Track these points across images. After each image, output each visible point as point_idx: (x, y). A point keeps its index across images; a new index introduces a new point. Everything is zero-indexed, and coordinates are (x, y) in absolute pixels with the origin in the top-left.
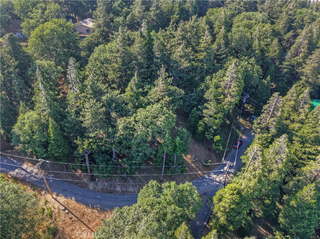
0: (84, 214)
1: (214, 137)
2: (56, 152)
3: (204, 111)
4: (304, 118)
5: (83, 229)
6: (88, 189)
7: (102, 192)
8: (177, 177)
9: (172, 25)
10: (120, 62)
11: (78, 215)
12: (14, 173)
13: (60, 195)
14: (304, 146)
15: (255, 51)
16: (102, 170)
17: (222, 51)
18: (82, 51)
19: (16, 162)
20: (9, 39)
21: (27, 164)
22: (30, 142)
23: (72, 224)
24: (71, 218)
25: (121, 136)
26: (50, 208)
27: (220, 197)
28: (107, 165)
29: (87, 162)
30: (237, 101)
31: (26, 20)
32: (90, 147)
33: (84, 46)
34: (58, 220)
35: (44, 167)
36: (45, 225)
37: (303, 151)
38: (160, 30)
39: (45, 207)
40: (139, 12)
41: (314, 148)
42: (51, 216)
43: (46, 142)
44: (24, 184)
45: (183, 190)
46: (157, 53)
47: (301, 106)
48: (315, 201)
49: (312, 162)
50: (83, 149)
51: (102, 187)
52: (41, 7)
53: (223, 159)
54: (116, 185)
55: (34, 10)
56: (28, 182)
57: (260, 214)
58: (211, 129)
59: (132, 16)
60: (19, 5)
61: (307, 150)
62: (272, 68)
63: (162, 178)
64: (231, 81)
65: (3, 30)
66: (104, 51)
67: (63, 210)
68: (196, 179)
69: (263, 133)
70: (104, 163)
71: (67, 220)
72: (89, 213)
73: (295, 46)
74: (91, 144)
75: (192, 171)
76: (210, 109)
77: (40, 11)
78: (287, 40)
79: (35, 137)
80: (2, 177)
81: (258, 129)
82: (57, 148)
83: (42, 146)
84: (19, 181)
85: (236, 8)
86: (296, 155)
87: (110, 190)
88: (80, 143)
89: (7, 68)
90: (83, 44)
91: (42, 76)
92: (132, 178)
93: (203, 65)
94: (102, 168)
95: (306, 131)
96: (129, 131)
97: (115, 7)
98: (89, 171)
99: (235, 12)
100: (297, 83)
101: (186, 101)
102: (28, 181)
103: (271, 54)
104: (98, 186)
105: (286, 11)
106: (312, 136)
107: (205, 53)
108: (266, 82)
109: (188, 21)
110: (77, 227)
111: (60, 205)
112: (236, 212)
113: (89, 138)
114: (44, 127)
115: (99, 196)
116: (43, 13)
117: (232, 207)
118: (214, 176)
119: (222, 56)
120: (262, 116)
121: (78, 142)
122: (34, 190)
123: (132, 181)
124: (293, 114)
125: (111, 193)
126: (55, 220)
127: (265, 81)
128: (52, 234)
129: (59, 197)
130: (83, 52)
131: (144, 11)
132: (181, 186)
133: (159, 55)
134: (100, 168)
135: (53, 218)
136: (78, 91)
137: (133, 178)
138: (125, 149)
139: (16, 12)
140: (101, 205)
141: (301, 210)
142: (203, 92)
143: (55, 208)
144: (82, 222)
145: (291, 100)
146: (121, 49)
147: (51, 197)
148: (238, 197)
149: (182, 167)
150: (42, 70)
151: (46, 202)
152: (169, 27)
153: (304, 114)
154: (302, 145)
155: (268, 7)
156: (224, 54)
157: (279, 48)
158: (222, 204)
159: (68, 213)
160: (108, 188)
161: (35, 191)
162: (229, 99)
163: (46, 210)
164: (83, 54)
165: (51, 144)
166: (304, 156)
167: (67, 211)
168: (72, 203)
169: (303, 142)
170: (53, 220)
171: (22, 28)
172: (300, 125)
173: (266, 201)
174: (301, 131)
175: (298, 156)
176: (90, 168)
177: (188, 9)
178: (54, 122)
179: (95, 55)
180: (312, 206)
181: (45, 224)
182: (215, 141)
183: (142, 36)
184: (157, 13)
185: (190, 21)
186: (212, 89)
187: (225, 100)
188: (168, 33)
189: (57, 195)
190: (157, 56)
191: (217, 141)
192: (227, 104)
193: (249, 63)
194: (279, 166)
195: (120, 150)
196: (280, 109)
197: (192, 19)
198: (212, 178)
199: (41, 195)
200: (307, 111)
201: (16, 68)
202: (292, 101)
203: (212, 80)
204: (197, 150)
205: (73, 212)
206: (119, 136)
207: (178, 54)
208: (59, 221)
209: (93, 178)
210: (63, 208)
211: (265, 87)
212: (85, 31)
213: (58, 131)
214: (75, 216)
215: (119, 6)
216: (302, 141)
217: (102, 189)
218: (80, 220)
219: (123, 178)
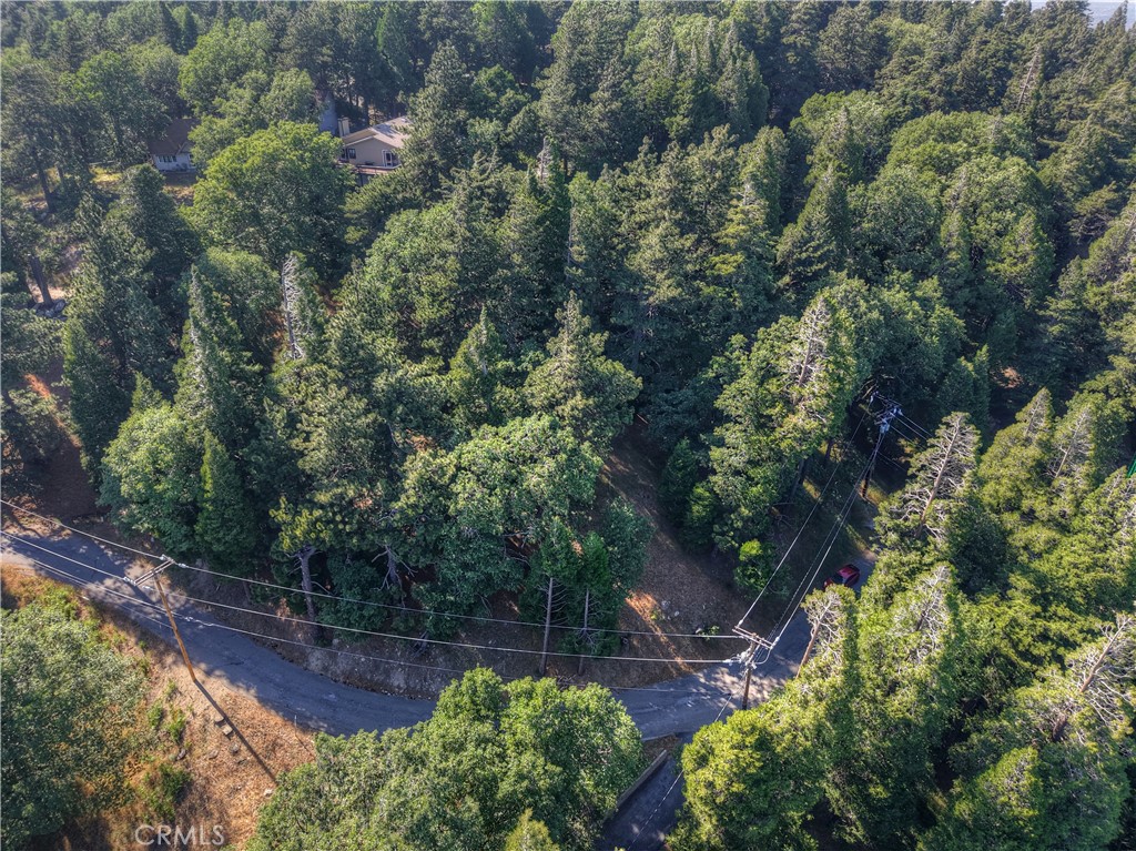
0: (274, 746)
1: (740, 545)
2: (219, 540)
3: (715, 453)
4: (1069, 510)
5: (268, 791)
6: (306, 669)
7: (345, 683)
8: (596, 667)
9: (646, 154)
10: (452, 272)
11: (258, 744)
12: (97, 589)
13: (217, 673)
14: (1045, 610)
15: (948, 253)
16: (348, 612)
17: (816, 249)
18: (353, 225)
19: (113, 555)
20: (137, 180)
21: (142, 566)
22: (147, 501)
23: (237, 770)
24: (236, 753)
25: (410, 512)
26: (181, 712)
27: (703, 751)
28: (366, 598)
29: (306, 582)
30: (825, 430)
31: (206, 119)
32: (313, 535)
33: (359, 212)
34: (198, 751)
35: (189, 581)
36: (158, 764)
37: (1039, 629)
38: (604, 171)
39: (166, 706)
40: (555, 107)
41: (1083, 622)
42: (180, 736)
43: (194, 503)
44: (123, 628)
45: (576, 709)
46: (576, 247)
47: (1063, 467)
48: (1031, 813)
49: (1051, 672)
50: (293, 538)
51: (349, 668)
52: (255, 81)
53: (741, 622)
54: (392, 668)
55: (233, 90)
56: (134, 623)
57: (858, 834)
58: (732, 516)
59: (526, 120)
60: (192, 74)
61: (1054, 626)
62: (1007, 319)
63: (542, 662)
64: (812, 360)
65: (143, 148)
66: (415, 230)
67: (216, 723)
68: (662, 680)
69: (908, 550)
70: (356, 590)
71: (225, 756)
72: (291, 746)
73: (1104, 241)
74: (319, 526)
75: (652, 653)
76: (732, 449)
77: (247, 94)
78: (1089, 215)
79: (159, 488)
80: (65, 597)
81: (890, 533)
82: (221, 526)
83: (183, 517)
84: (107, 617)
85: (905, 96)
86: (1011, 640)
87: (371, 680)
88: (288, 518)
89: (119, 267)
90: (356, 203)
91: (206, 302)
92: (447, 650)
93: (729, 294)
94: (349, 606)
95: (1068, 559)
96: (437, 497)
97: (478, 87)
98: (311, 609)
99: (901, 109)
100: (1097, 377)
101: (662, 413)
102: (133, 618)
103: (1007, 268)
104: (336, 664)
105: (1096, 111)
106: (1087, 578)
107: (740, 257)
108: (970, 366)
109: (698, 145)
110: (250, 784)
111: (212, 707)
112: (749, 809)
113: (313, 505)
114: (190, 458)
115: (332, 696)
116: (256, 99)
117: (734, 789)
118: (728, 679)
119: (815, 268)
120: (908, 487)
121: (280, 515)
122: (145, 649)
123: (445, 660)
124: (1030, 494)
125: (373, 690)
126: (190, 750)
127: (969, 364)
128: (173, 794)
129: (212, 679)
130: (353, 228)
131: (573, 102)
132: (571, 695)
133: (581, 254)
134: (342, 606)
135: (185, 743)
136: (303, 354)
137: (448, 652)
138: (424, 554)
139: (182, 93)
140: (333, 726)
141: (985, 838)
142: (717, 386)
143: (194, 715)
144: (266, 769)
145: (1030, 443)
146: (461, 230)
147: (190, 678)
148: (758, 760)
149: (607, 634)
150: (206, 283)
151: (174, 692)
152: (636, 162)
153: (1072, 496)
154: (1039, 609)
155: (1029, 94)
156: (820, 259)
157: (1037, 249)
158: (705, 774)
159: (229, 736)
160: (365, 672)
161: (148, 652)
162: (798, 420)
163: (170, 718)
164: (352, 235)
165: (206, 514)
166: (1042, 649)
167: (227, 729)
168: (248, 704)
169: (1045, 596)
170: (183, 751)
171: (193, 143)
172: (1054, 534)
173: (872, 790)
174: (1053, 558)
175: (1017, 644)
176: (313, 604)
177: (725, 98)
178: (219, 448)
179: (386, 241)
180: (1022, 828)
181: (159, 758)
182: (742, 558)
183: (535, 190)
184: (612, 112)
185: (706, 144)
186: (747, 381)
187: (786, 420)
188: (631, 180)
189: (208, 673)
190: (576, 257)
191: (750, 561)
192: (790, 435)
193: (913, 298)
194: (917, 670)
195: (405, 556)
196: (968, 471)
197: (712, 138)
198: (719, 684)
199: (163, 667)
200: (1082, 485)
201: (146, 269)
202: (1032, 447)
203: (750, 352)
204: (683, 584)
205: (247, 733)
206: (402, 511)
207: (648, 254)
208: (199, 758)
209: (322, 637)
210: (219, 718)
211: (966, 384)
212: (384, 158)
213: (227, 475)
214: (250, 749)
215: (491, 83)
216: (1039, 592)
217: (348, 675)
218: (260, 762)
219: (418, 647)
